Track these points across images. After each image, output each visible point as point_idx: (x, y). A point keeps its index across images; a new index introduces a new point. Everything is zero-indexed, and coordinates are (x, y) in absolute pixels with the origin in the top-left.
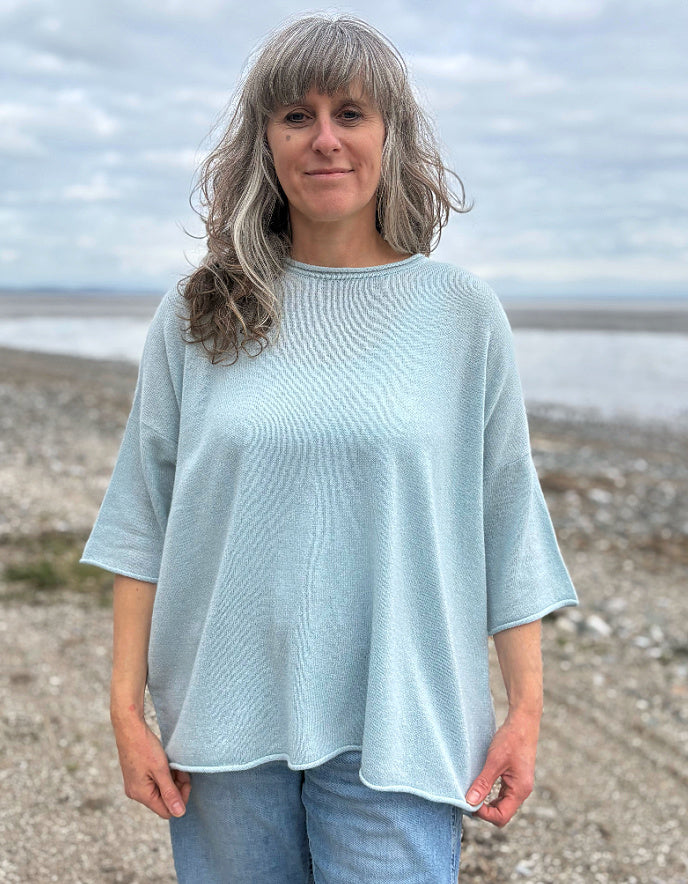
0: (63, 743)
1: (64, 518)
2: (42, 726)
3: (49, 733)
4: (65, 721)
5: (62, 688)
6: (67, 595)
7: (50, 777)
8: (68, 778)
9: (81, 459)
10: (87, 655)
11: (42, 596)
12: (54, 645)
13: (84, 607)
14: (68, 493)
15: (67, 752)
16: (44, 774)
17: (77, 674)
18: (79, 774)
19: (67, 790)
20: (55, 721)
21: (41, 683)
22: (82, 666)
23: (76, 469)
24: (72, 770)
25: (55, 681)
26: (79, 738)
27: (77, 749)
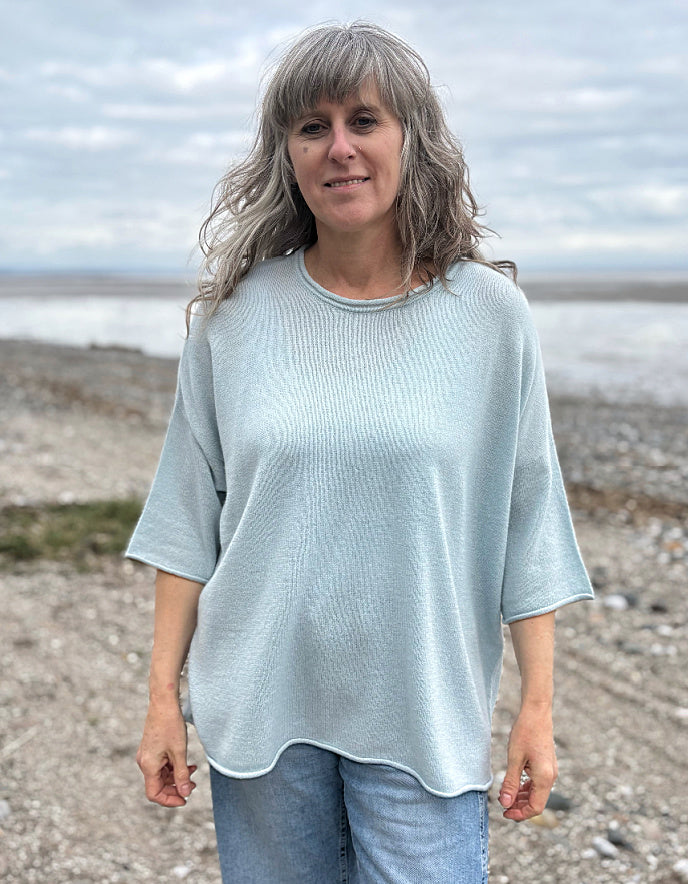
0: (80, 699)
1: (20, 491)
2: (55, 686)
3: (63, 692)
4: (76, 680)
5: (65, 649)
6: (45, 564)
7: (75, 732)
8: (92, 731)
9: (20, 437)
10: (79, 617)
11: (22, 566)
12: (46, 611)
13: (63, 574)
14: (17, 468)
15: (85, 708)
16: (69, 728)
17: (74, 636)
18: (102, 726)
19: (94, 741)
20: (66, 679)
21: (43, 647)
22: (77, 629)
23: (18, 447)
24: (93, 723)
25: (56, 643)
26: (92, 694)
27: (93, 704)
